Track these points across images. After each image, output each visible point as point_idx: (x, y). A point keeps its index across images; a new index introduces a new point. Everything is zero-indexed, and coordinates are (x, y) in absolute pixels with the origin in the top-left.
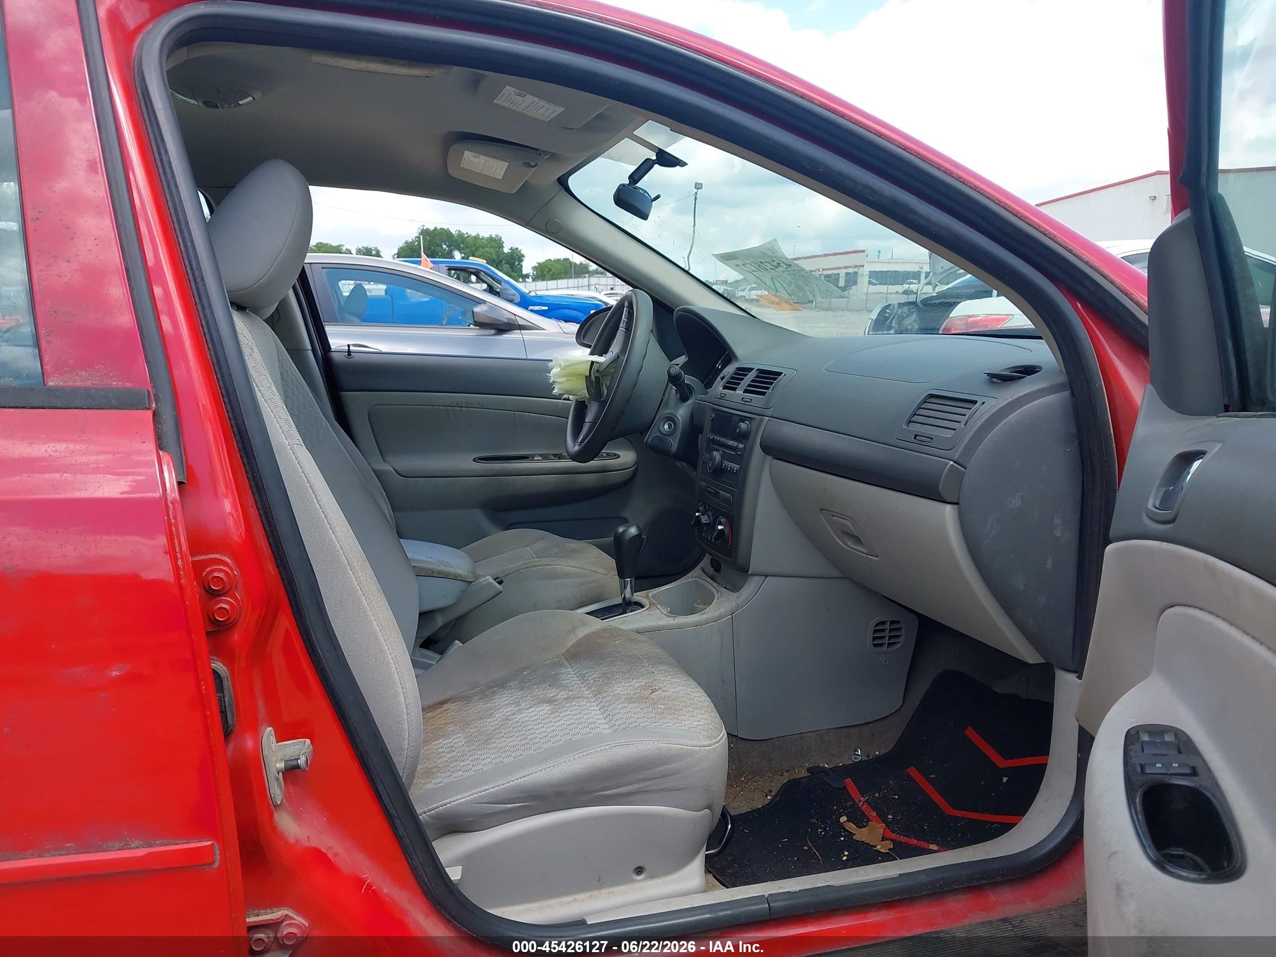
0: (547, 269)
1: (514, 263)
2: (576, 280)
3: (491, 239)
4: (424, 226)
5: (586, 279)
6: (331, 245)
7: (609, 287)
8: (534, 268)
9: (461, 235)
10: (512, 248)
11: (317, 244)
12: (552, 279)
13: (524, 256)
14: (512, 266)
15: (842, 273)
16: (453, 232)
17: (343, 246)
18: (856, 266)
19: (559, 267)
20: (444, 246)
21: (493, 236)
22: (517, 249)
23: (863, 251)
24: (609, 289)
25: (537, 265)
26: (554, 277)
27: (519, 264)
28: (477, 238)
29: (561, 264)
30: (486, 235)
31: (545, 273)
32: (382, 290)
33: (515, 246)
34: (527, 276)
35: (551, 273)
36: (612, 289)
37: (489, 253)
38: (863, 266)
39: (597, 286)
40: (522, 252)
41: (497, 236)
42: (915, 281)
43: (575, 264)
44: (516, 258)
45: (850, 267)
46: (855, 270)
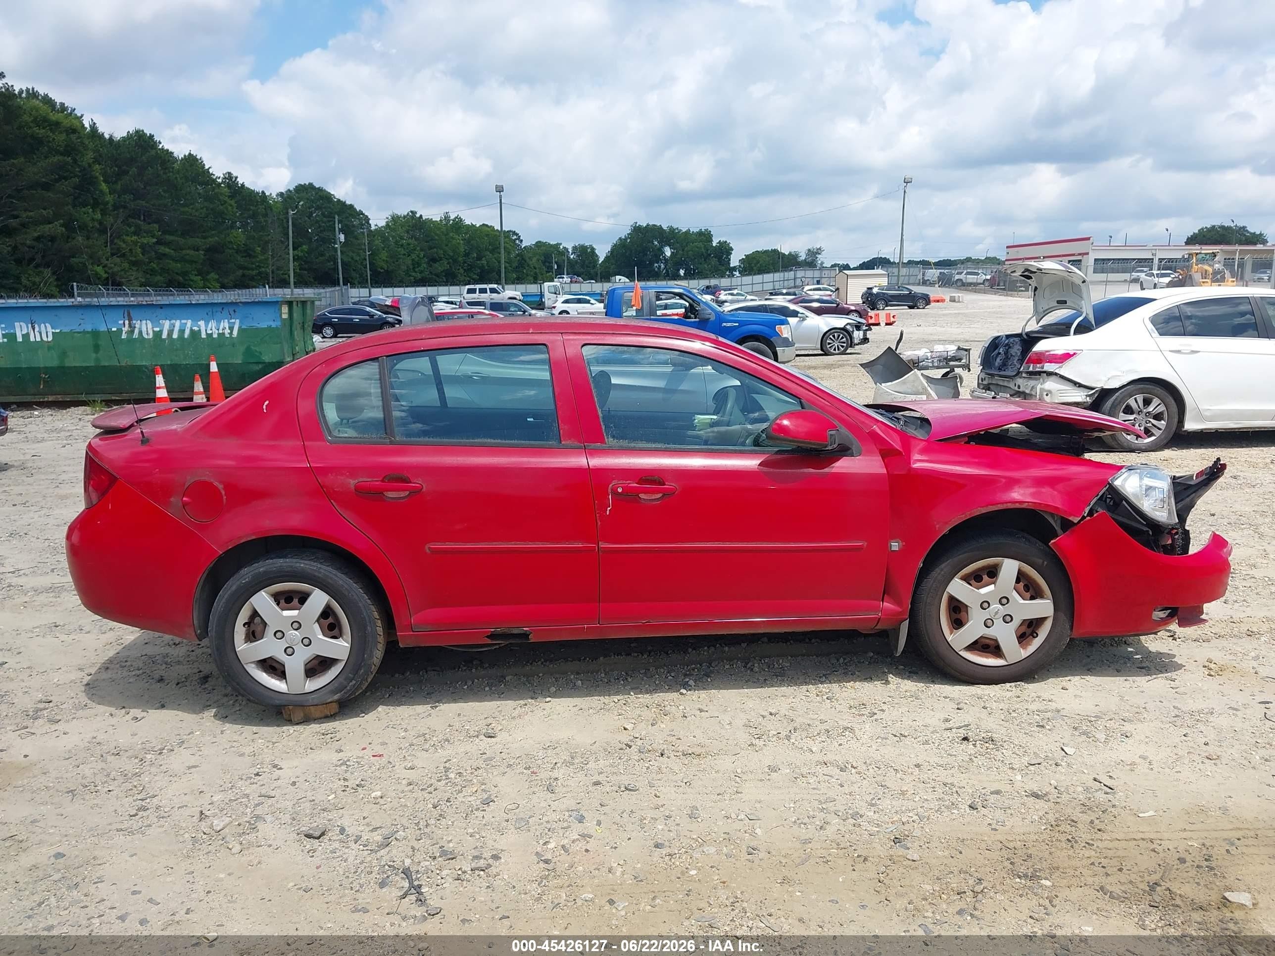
0: (755, 262)
1: (722, 256)
2: (782, 274)
3: (700, 233)
4: (636, 223)
5: (792, 272)
6: (549, 244)
7: (815, 280)
8: (741, 261)
9: (672, 230)
10: (720, 241)
11: (537, 243)
12: (759, 274)
13: (732, 250)
14: (720, 259)
16: (665, 227)
17: (561, 244)
18: (1080, 254)
19: (767, 259)
20: (656, 243)
21: (703, 230)
22: (726, 242)
23: (1088, 239)
24: (815, 282)
25: (744, 257)
26: (761, 271)
27: (727, 257)
28: (687, 232)
29: (769, 256)
30: (696, 230)
31: (753, 265)
33: (723, 240)
34: (734, 269)
35: (758, 266)
36: (818, 283)
37: (697, 248)
38: (1087, 254)
39: (803, 279)
40: (731, 245)
41: (707, 230)
42: (1145, 269)
43: (784, 254)
44: (725, 250)
45: (1073, 255)
46: (1079, 258)
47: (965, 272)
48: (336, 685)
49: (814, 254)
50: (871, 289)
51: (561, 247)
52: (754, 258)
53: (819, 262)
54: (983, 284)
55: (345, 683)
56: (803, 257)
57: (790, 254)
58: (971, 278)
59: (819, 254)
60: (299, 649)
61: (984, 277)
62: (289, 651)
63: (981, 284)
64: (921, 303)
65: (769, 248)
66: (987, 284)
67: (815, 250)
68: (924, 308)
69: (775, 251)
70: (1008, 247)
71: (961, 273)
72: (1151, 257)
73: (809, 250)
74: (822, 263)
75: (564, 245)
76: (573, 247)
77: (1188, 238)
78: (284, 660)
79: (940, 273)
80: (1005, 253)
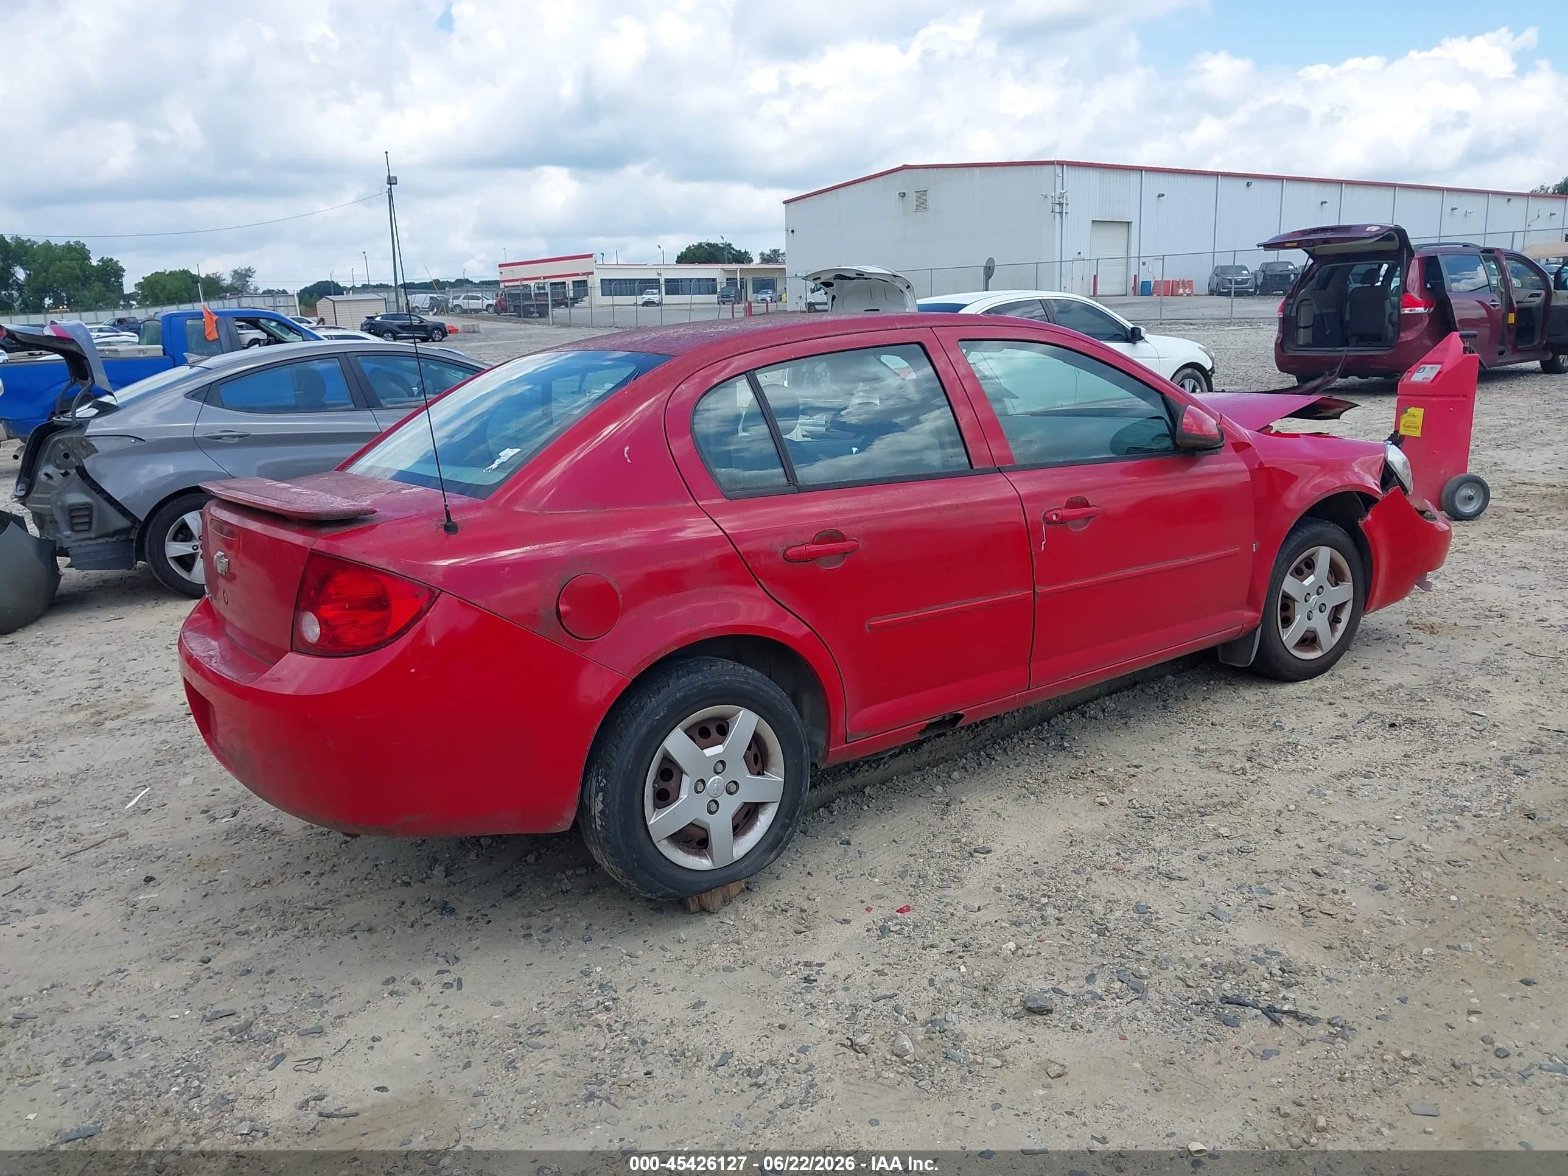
0: (159, 287)
1: (110, 280)
3: (69, 247)
8: (139, 285)
10: (102, 258)
13: (124, 271)
14: (106, 283)
15: (569, 281)
18: (584, 274)
19: (177, 283)
22: (111, 259)
23: (590, 256)
25: (142, 280)
26: (172, 298)
27: (117, 281)
29: (177, 279)
31: (155, 292)
33: (107, 256)
34: (131, 297)
35: (166, 291)
37: (68, 267)
38: (592, 273)
40: (120, 264)
42: (655, 291)
43: (200, 277)
44: (111, 272)
45: (577, 275)
46: (584, 278)
47: (463, 296)
48: (770, 840)
49: (242, 276)
50: (372, 318)
52: (157, 282)
53: (252, 288)
54: (486, 310)
55: (781, 833)
56: (228, 280)
58: (475, 304)
59: (250, 276)
60: (724, 799)
61: (486, 302)
62: (713, 807)
63: (483, 310)
64: (437, 335)
65: (176, 268)
66: (493, 310)
67: (243, 273)
68: (440, 341)
69: (185, 273)
70: (500, 266)
71: (457, 298)
72: (657, 277)
73: (235, 272)
74: (256, 289)
77: (678, 257)
78: (707, 821)
79: (431, 298)
80: (499, 274)
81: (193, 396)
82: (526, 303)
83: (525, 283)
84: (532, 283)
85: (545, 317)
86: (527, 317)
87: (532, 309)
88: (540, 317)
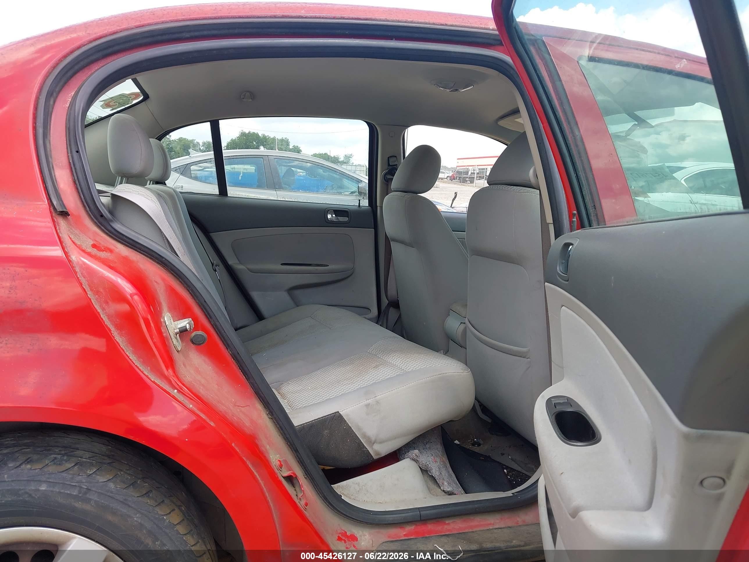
3: (282, 140)
11: (179, 138)
16: (260, 135)
17: (195, 140)
20: (255, 143)
21: (284, 138)
30: (280, 138)
32: (253, 169)
33: (296, 145)
41: (286, 138)
43: (331, 157)
49: (348, 158)
51: (195, 142)
53: (351, 163)
54: (447, 178)
56: (342, 159)
57: (334, 157)
59: (351, 158)
63: (445, 178)
66: (449, 179)
67: (349, 155)
69: (326, 155)
70: (458, 159)
74: (353, 163)
75: (197, 140)
76: (203, 143)
80: (456, 163)
81: (175, 170)
82: (465, 176)
83: (467, 167)
84: (470, 168)
85: (472, 183)
86: (464, 183)
87: (467, 179)
88: (471, 183)
